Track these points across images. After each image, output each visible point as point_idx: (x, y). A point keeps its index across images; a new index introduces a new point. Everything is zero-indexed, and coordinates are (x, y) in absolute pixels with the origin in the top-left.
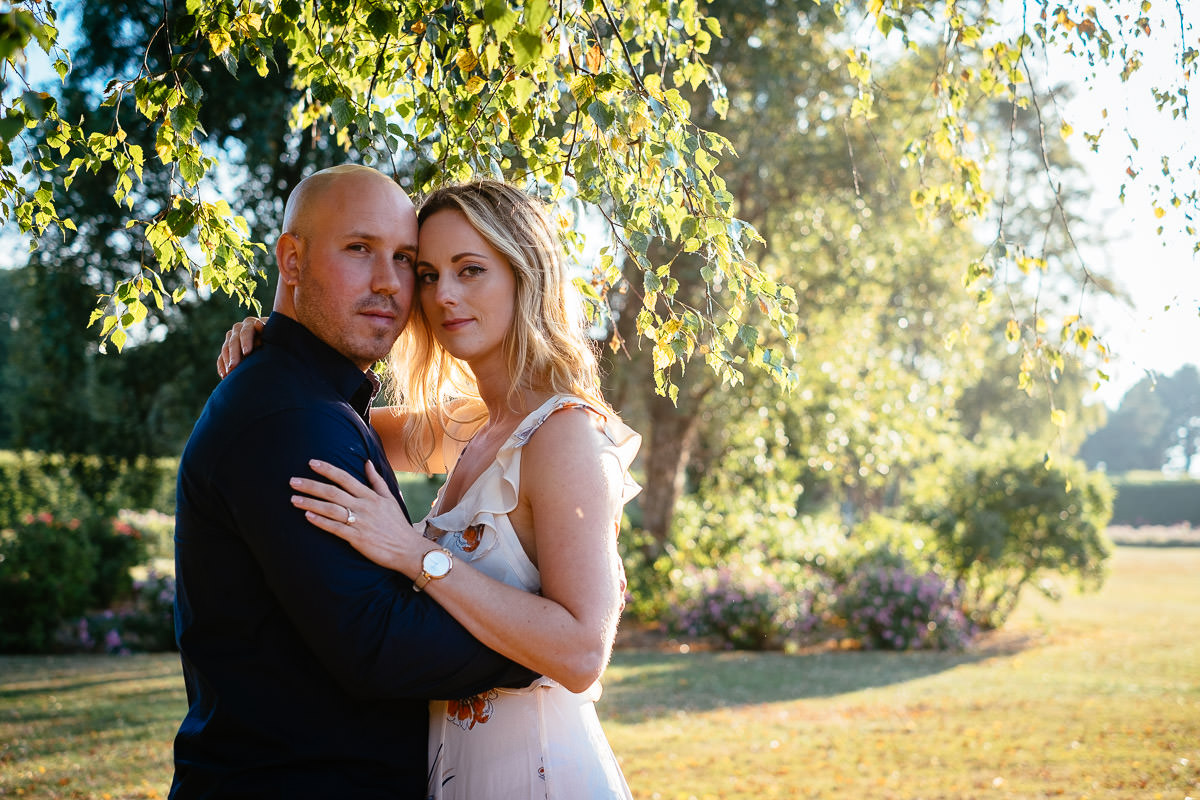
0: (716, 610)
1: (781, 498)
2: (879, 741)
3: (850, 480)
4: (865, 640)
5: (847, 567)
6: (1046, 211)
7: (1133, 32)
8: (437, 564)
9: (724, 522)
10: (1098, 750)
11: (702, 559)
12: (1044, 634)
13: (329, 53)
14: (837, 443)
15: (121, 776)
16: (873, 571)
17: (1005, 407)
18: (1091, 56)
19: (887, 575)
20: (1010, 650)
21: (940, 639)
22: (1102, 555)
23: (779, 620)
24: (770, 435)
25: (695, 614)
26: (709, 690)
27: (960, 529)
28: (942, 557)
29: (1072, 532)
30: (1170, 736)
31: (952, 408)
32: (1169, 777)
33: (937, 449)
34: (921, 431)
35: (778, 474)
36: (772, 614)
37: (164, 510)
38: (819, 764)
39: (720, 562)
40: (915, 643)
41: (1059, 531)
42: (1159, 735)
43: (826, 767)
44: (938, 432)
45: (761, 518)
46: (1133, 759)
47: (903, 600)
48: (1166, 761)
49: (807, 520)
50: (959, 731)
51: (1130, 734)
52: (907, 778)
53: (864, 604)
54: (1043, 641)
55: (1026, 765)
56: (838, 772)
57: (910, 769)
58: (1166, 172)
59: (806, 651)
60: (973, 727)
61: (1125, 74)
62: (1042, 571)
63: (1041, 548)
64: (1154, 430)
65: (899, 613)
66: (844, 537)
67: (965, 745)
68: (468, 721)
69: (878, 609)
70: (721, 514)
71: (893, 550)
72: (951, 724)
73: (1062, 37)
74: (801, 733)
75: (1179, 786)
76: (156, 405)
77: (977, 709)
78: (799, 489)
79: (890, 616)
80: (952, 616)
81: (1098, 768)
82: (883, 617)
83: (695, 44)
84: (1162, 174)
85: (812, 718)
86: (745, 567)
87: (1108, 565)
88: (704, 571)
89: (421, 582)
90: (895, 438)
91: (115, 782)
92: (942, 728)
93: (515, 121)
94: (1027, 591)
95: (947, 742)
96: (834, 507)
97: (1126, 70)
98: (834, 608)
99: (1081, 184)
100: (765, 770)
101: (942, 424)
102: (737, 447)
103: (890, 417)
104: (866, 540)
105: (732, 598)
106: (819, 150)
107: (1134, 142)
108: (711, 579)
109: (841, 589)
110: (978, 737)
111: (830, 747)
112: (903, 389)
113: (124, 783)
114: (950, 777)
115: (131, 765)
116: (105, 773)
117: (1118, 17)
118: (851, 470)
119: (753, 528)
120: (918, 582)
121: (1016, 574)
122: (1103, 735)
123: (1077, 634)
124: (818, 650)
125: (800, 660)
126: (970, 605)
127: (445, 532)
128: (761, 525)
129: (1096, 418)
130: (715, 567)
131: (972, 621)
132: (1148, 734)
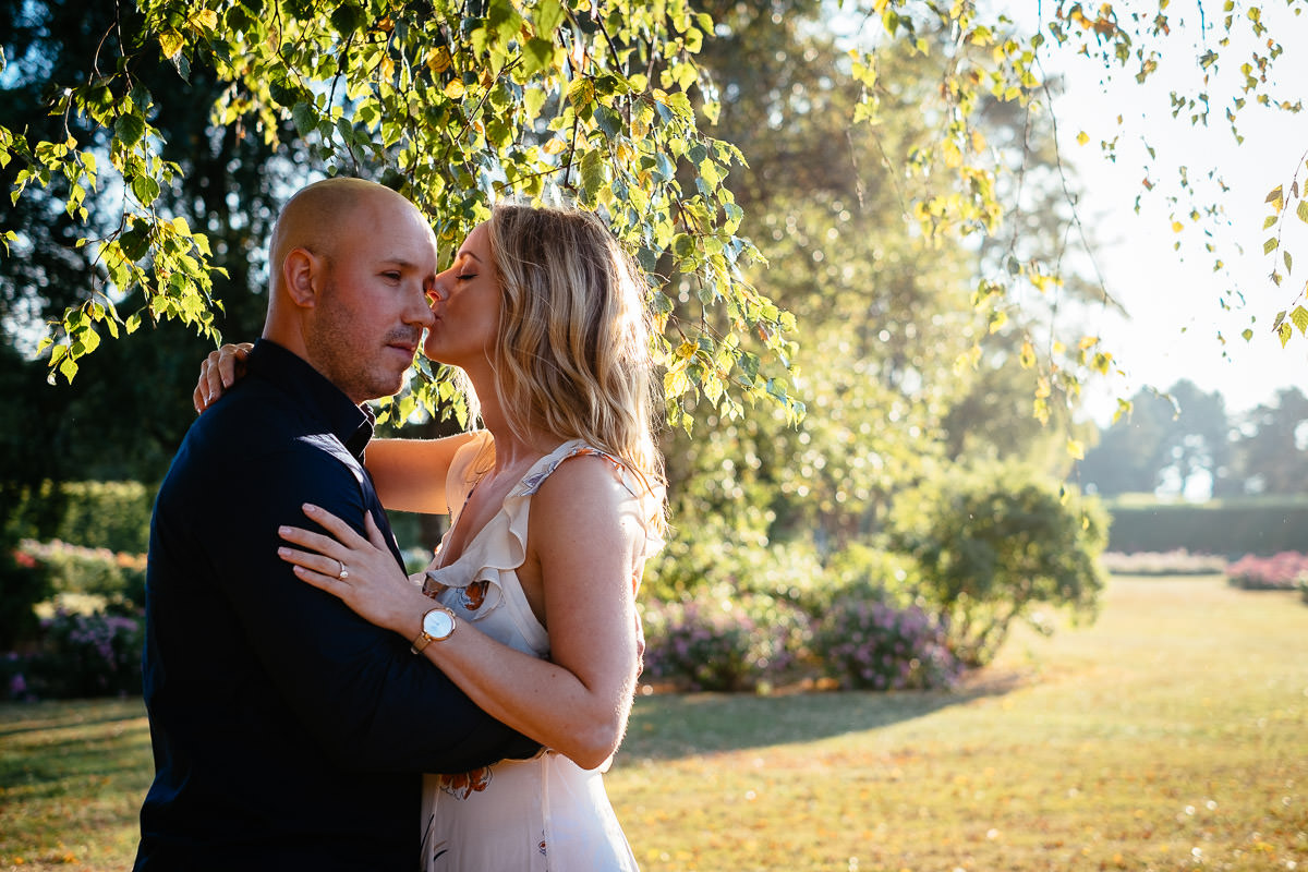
0: (682, 648)
1: (752, 526)
2: (863, 790)
3: (827, 506)
4: (845, 679)
5: (823, 600)
6: (1033, 214)
7: (1152, 31)
8: (438, 624)
9: (690, 552)
10: (1098, 798)
11: (667, 592)
12: (1034, 671)
13: (290, 51)
14: (811, 465)
15: (35, 837)
16: (851, 605)
17: (990, 425)
18: (1106, 57)
19: (866, 609)
20: (1000, 689)
21: (924, 677)
22: (1096, 585)
23: (751, 658)
24: (739, 457)
25: (660, 653)
26: (676, 735)
27: (945, 559)
28: (926, 588)
29: (1065, 561)
30: (1173, 782)
31: (936, 428)
32: (1174, 827)
33: (921, 473)
34: (903, 453)
35: (749, 499)
36: (744, 652)
37: (70, 538)
38: (799, 816)
39: (686, 595)
40: (898, 682)
41: (1051, 561)
42: (1161, 780)
43: (807, 820)
44: (920, 454)
45: (730, 548)
46: (1135, 808)
47: (883, 637)
48: (1171, 809)
49: (778, 549)
50: (949, 779)
51: (1131, 780)
52: (894, 831)
53: (842, 640)
54: (1033, 679)
55: (1022, 816)
56: (821, 825)
57: (898, 821)
58: (1184, 183)
59: (780, 692)
60: (963, 774)
61: (1141, 77)
62: (1033, 604)
63: (1031, 579)
64: (1147, 450)
65: (881, 650)
66: (820, 568)
67: (955, 794)
68: (464, 789)
69: (857, 645)
70: (687, 543)
71: (873, 581)
72: (940, 770)
73: (1076, 36)
74: (779, 782)
75: (1186, 837)
76: (63, 425)
77: (966, 754)
78: (771, 516)
79: (870, 653)
80: (937, 653)
81: (1099, 818)
82: (863, 654)
83: (685, 42)
84: (1180, 185)
85: (790, 766)
86: (713, 600)
87: (1103, 597)
88: (668, 605)
89: (421, 644)
90: (875, 460)
91: (28, 845)
92: (930, 776)
93: (491, 126)
94: (1017, 625)
95: (936, 790)
96: (807, 535)
97: (1143, 72)
98: (810, 645)
99: (1073, 185)
100: (741, 823)
101: (926, 445)
102: (703, 471)
103: (870, 438)
104: (843, 571)
105: (699, 634)
106: (793, 148)
107: (1151, 151)
108: (676, 613)
109: (818, 626)
110: (969, 785)
111: (811, 798)
112: (883, 407)
113: (37, 846)
114: (941, 829)
115: (42, 825)
116: (16, 834)
117: (1135, 16)
118: (828, 495)
119: (721, 559)
120: (900, 617)
121: (1005, 608)
122: (1102, 781)
123: (1070, 671)
124: (793, 691)
125: (774, 702)
126: (955, 641)
127: (446, 588)
128: (732, 556)
129: (1087, 438)
130: (679, 601)
131: (958, 659)
132: (1150, 781)
